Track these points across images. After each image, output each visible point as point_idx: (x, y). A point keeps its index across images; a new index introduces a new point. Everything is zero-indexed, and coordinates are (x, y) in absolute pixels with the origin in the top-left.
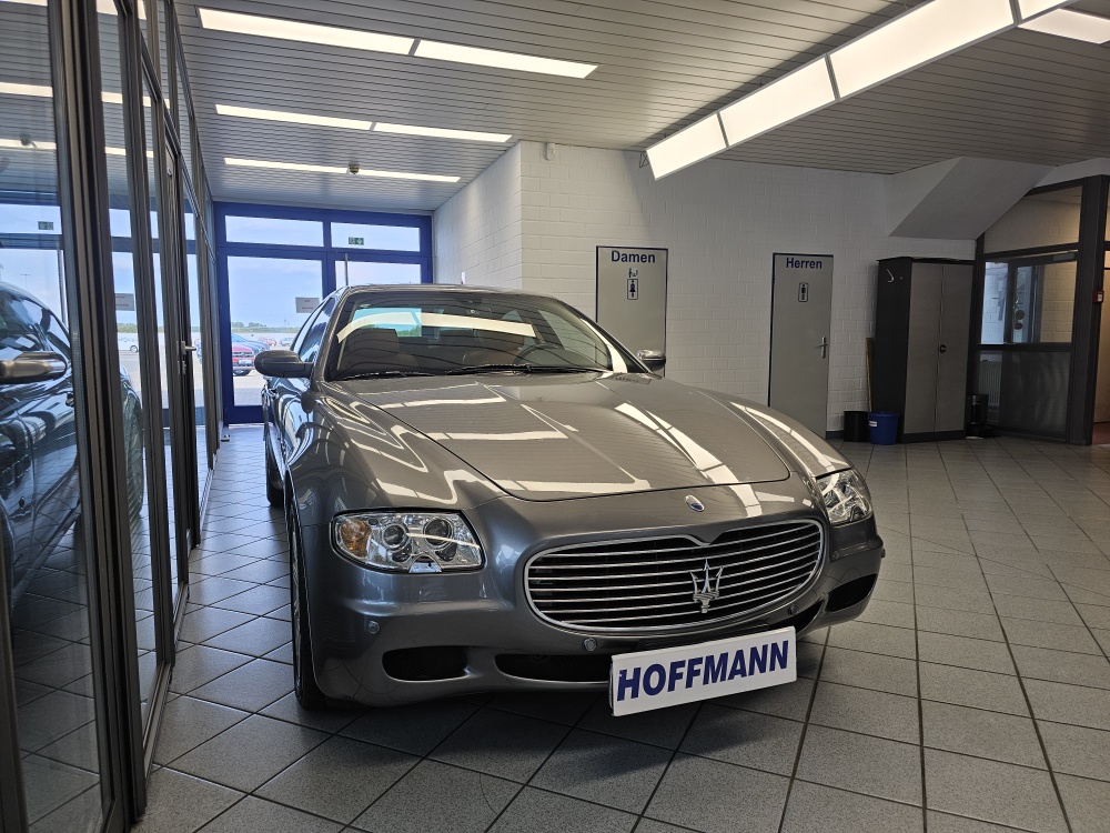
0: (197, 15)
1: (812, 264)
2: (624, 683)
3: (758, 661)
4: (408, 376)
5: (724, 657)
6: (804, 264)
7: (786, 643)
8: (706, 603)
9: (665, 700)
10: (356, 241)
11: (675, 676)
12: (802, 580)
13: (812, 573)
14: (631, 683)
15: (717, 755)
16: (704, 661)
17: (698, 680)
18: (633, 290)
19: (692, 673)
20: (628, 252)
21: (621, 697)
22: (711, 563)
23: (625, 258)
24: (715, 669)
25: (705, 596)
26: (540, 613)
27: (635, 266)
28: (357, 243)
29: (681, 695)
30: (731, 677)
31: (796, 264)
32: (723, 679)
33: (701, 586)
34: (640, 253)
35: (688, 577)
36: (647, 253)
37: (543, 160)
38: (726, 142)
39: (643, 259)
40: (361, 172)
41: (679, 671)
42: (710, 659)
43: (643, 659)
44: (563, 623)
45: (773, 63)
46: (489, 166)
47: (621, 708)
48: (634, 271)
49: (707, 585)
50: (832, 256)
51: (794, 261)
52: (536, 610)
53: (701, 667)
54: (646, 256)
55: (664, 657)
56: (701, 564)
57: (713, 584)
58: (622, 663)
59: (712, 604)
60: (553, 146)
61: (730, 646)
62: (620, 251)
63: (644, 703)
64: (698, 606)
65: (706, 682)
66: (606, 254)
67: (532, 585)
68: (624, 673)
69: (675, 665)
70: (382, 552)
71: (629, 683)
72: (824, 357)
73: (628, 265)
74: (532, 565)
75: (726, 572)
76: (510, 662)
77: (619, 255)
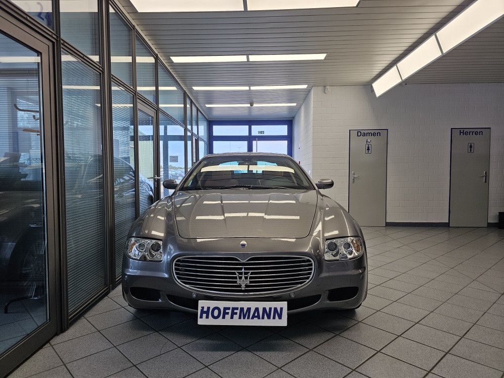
0: (170, 59)
1: (476, 133)
2: (203, 312)
3: (267, 313)
4: (204, 189)
5: (249, 309)
6: (471, 133)
7: (281, 309)
8: (243, 286)
9: (220, 322)
10: (261, 132)
11: (225, 313)
12: (301, 283)
13: (308, 281)
14: (206, 312)
15: (258, 353)
16: (239, 309)
17: (236, 317)
18: (368, 149)
19: (233, 314)
20: (366, 132)
21: (201, 317)
22: (245, 269)
23: (364, 135)
24: (244, 314)
25: (243, 282)
26: (179, 281)
27: (369, 139)
28: (261, 133)
29: (227, 321)
30: (252, 318)
31: (466, 133)
32: (248, 318)
33: (240, 278)
34: (372, 132)
35: (234, 273)
36: (376, 132)
37: (324, 94)
38: (401, 78)
39: (374, 134)
40: (255, 105)
41: (227, 311)
42: (242, 309)
43: (212, 304)
44: (187, 286)
45: (414, 40)
46: (306, 98)
47: (201, 322)
48: (369, 141)
49: (243, 278)
50: (490, 128)
51: (464, 132)
52: (177, 279)
53: (238, 311)
54: (375, 133)
55: (222, 305)
56: (241, 269)
57: (246, 278)
58: (202, 304)
59: (247, 286)
60: (328, 87)
61: (253, 305)
62: (362, 132)
63: (211, 322)
64: (240, 286)
65: (240, 318)
66: (354, 134)
67: (176, 269)
68: (203, 308)
69: (225, 309)
70: (137, 252)
71: (205, 312)
72: (486, 182)
73: (366, 138)
74: (176, 261)
75: (252, 273)
76: (172, 298)
77: (360, 133)
